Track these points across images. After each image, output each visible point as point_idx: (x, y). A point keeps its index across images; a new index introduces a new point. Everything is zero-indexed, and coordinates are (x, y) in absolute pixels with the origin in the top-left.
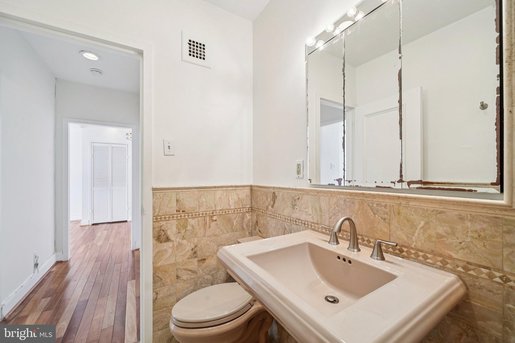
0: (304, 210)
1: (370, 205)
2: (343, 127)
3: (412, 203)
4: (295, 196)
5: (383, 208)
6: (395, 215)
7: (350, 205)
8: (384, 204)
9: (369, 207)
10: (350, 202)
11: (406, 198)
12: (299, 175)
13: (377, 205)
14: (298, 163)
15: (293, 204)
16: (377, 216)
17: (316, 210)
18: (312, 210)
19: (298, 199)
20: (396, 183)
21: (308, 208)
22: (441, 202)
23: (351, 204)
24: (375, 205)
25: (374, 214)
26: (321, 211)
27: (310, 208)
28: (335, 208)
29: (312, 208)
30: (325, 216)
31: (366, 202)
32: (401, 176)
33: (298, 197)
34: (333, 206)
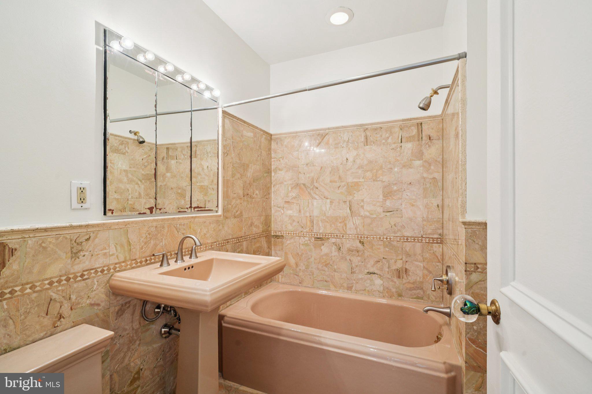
0: (100, 252)
1: (175, 226)
2: (155, 159)
3: (196, 220)
4: (78, 237)
5: (183, 226)
6: (188, 229)
7: (161, 230)
8: (183, 223)
9: (174, 228)
10: (160, 227)
11: (192, 217)
12: (82, 205)
13: (180, 225)
14: (82, 186)
15: (74, 251)
16: (179, 233)
17: (122, 246)
18: (116, 248)
19: (88, 240)
20: (189, 208)
21: (109, 247)
22: (203, 217)
23: (161, 228)
24: (178, 225)
25: (178, 232)
26: (130, 245)
27: (112, 246)
28: (147, 236)
29: (115, 246)
30: (135, 248)
31: (173, 225)
32: (191, 204)
33: (88, 237)
34: (144, 235)
